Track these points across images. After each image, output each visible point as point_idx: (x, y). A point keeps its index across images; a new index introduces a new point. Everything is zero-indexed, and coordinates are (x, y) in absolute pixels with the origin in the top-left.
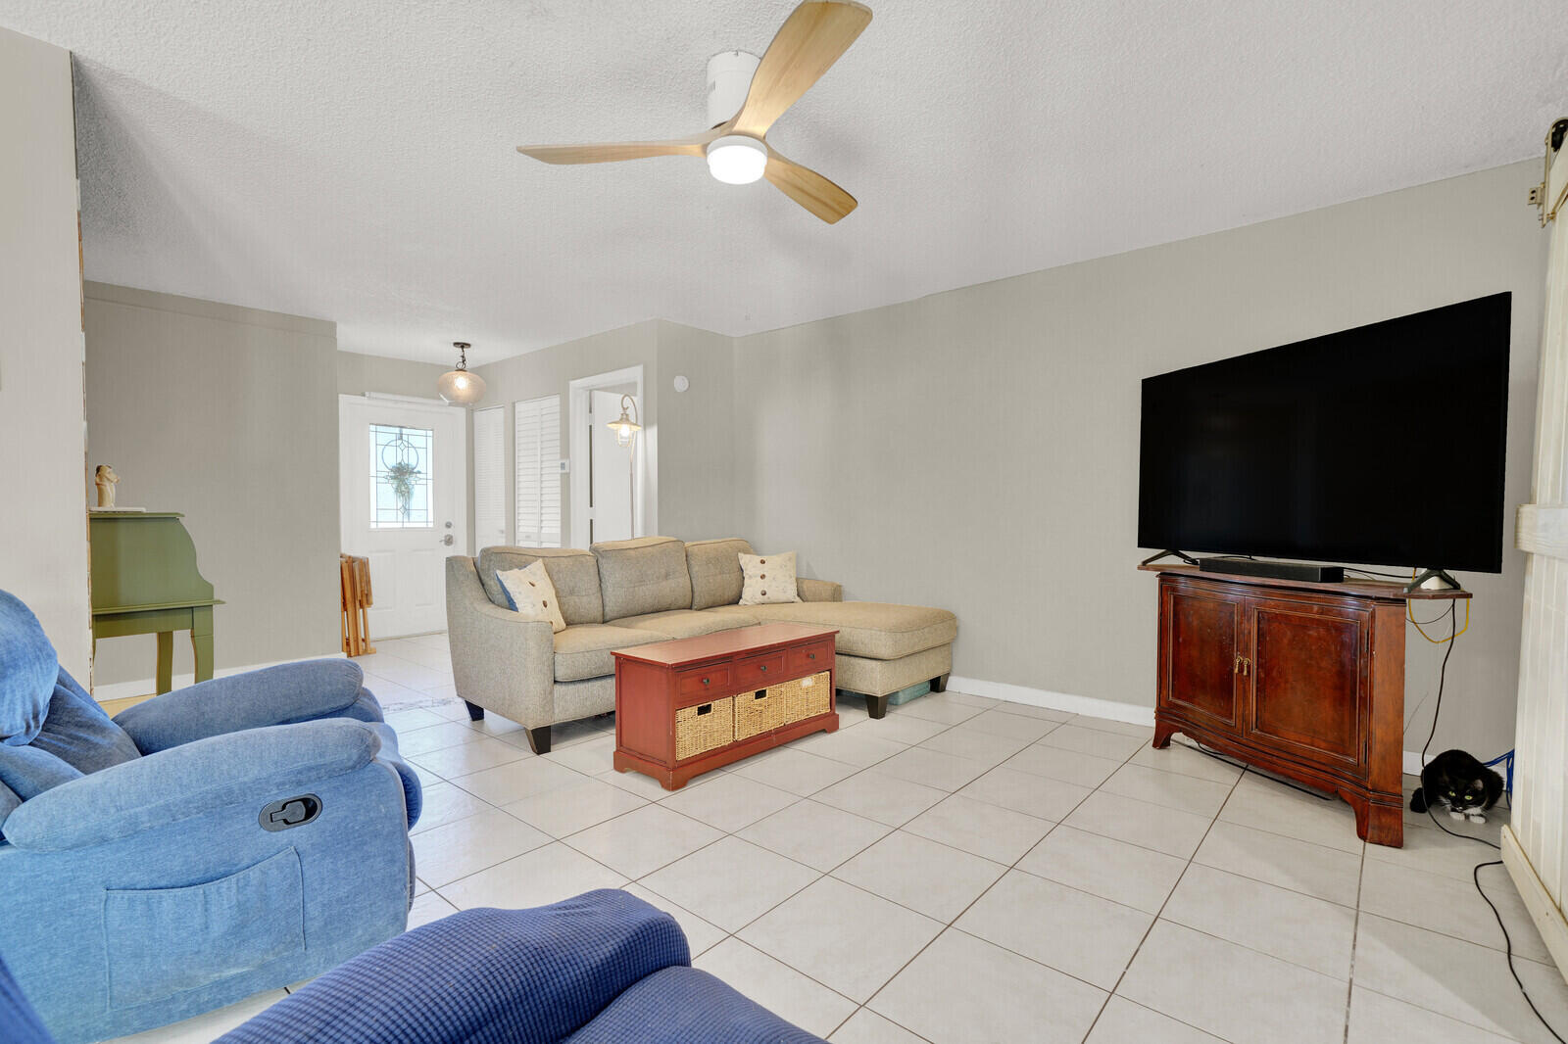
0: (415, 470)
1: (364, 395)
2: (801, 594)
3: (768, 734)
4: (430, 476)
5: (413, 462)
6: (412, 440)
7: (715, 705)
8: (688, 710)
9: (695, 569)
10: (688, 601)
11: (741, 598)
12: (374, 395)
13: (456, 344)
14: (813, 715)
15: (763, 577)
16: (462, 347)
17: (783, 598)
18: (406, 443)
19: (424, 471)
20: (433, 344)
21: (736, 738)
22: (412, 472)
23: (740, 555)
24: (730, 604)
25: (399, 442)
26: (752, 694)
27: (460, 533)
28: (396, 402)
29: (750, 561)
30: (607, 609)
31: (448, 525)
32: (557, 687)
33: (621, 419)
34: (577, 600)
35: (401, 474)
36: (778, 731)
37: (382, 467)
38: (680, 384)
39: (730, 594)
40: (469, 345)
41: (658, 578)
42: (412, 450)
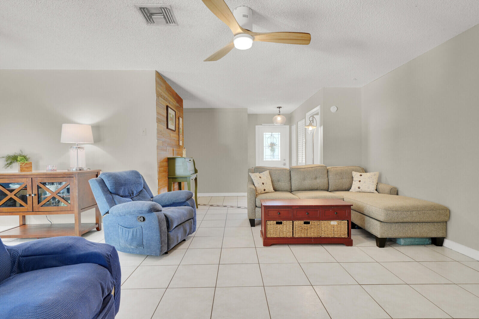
0: (276, 144)
1: (262, 125)
2: (378, 190)
3: (310, 238)
4: (280, 146)
5: (275, 142)
6: (274, 136)
7: (284, 222)
8: (272, 222)
9: (330, 177)
10: (326, 187)
11: (351, 189)
12: (264, 124)
13: (278, 107)
14: (336, 236)
15: (360, 181)
16: (279, 108)
17: (368, 190)
18: (273, 137)
19: (278, 144)
20: (272, 109)
21: (294, 236)
22: (275, 145)
23: (353, 172)
24: (346, 190)
25: (271, 137)
26: (302, 222)
27: (287, 162)
28: (270, 126)
29: (356, 175)
30: (292, 188)
31: (284, 160)
32: (257, 208)
33: (309, 125)
34: (281, 184)
35: (272, 145)
36: (315, 238)
37: (267, 144)
38: (333, 109)
39: (346, 187)
40: (281, 107)
41: (312, 179)
42: (275, 139)
